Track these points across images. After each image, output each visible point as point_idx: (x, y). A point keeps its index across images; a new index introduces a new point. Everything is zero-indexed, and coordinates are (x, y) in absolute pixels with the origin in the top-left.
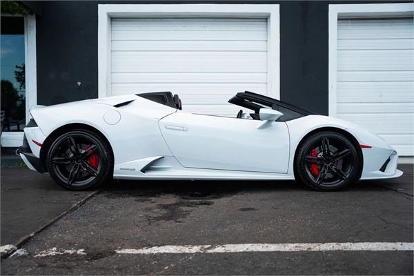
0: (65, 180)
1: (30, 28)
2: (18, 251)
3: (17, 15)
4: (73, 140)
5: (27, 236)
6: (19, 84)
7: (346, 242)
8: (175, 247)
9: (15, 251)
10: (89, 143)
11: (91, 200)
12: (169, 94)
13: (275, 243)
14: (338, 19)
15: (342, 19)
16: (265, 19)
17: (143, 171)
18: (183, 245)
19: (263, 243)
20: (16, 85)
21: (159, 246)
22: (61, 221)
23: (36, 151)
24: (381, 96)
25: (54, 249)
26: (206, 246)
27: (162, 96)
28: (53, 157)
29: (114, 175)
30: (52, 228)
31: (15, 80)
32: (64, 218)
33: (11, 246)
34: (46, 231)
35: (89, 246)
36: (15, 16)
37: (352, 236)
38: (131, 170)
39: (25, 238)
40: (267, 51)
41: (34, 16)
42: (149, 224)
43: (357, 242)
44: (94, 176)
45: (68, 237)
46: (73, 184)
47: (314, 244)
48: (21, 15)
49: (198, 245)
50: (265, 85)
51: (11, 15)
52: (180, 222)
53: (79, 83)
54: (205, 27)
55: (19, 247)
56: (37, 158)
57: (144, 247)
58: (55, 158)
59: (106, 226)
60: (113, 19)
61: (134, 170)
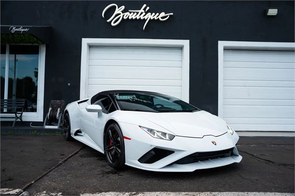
1: (42, 51)
2: (24, 193)
3: (35, 44)
5: (30, 183)
6: (36, 79)
7: (216, 191)
8: (115, 193)
9: (22, 193)
11: (71, 158)
13: (174, 192)
14: (224, 49)
15: (226, 49)
16: (181, 48)
18: (120, 192)
19: (167, 191)
20: (34, 79)
21: (106, 192)
22: (51, 172)
24: (249, 95)
25: (45, 192)
26: (133, 193)
30: (45, 178)
31: (34, 77)
32: (53, 171)
33: (20, 190)
34: (41, 179)
35: (65, 190)
37: (221, 187)
39: (28, 184)
40: (182, 67)
41: (45, 45)
42: (103, 176)
43: (223, 191)
45: (53, 184)
47: (197, 193)
48: (37, 45)
49: (128, 192)
50: (180, 87)
51: (32, 45)
52: (121, 175)
53: (69, 84)
55: (24, 190)
57: (97, 192)
59: (77, 177)
60: (91, 46)
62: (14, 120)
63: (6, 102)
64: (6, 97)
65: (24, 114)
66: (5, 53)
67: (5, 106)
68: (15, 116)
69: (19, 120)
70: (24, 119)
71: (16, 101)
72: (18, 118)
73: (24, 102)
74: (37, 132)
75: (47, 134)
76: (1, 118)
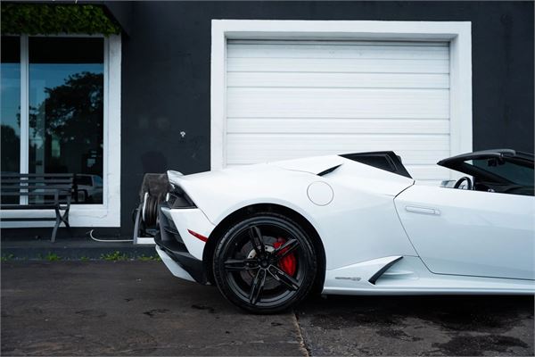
0: (244, 297)
1: (113, 53)
3: (95, 35)
4: (258, 230)
10: (285, 236)
12: (391, 154)
17: (373, 280)
23: (196, 249)
27: (384, 158)
28: (226, 259)
29: (325, 288)
36: (93, 36)
38: (354, 279)
40: (449, 89)
41: (119, 37)
44: (291, 289)
46: (258, 304)
48: (99, 36)
50: (447, 137)
51: (88, 36)
53: (183, 134)
54: (361, 54)
56: (198, 261)
58: (229, 262)
60: (230, 40)
61: (359, 279)
62: (52, 224)
63: (24, 182)
64: (24, 168)
65: (74, 208)
66: (17, 60)
67: (22, 191)
68: (55, 216)
69: (63, 225)
70: (73, 223)
71: (46, 178)
72: (61, 219)
73: (71, 180)
74: (120, 255)
75: (146, 259)
76: (3, 220)
